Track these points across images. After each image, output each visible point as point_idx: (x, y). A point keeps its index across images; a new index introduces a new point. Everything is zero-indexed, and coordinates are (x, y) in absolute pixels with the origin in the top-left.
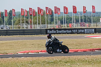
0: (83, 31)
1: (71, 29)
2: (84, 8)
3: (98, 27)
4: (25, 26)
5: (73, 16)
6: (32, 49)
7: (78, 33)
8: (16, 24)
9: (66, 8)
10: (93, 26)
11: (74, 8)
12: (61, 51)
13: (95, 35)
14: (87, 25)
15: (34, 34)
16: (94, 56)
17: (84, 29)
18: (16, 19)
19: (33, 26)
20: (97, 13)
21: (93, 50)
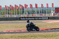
0: (41, 18)
1: (34, 17)
2: (42, 5)
3: (50, 16)
4: (7, 16)
5: (36, 10)
6: (12, 29)
7: (38, 20)
8: (2, 15)
9: (31, 5)
10: (47, 15)
11: (36, 5)
12: (35, 30)
13: (48, 21)
14: (43, 15)
15: (13, 20)
16: (48, 33)
17: (42, 17)
18: (2, 12)
19: (12, 15)
20: (50, 8)
21: (47, 29)
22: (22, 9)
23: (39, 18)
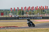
22: (22, 12)
23: (35, 18)
